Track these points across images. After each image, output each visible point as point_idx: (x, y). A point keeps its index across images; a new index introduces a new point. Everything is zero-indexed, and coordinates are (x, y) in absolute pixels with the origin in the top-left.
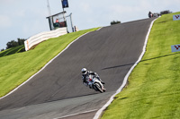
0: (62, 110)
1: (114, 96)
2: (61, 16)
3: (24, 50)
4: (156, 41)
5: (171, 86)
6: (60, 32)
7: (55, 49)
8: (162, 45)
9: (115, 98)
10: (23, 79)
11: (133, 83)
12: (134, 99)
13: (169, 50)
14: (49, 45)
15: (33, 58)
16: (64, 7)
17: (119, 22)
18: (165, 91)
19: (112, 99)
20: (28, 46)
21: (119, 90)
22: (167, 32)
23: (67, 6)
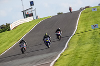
0: (32, 62)
1: (60, 54)
2: (30, 10)
3: (9, 30)
4: (83, 23)
5: (92, 48)
6: (30, 19)
7: (27, 28)
8: (86, 25)
9: (61, 55)
10: (10, 46)
11: (71, 46)
12: (72, 56)
13: (90, 28)
14: (24, 26)
15: (15, 34)
16: (31, 5)
17: (62, 13)
18: (89, 51)
19: (59, 56)
20: (12, 27)
21: (63, 51)
22: (89, 18)
23: (33, 5)
